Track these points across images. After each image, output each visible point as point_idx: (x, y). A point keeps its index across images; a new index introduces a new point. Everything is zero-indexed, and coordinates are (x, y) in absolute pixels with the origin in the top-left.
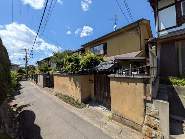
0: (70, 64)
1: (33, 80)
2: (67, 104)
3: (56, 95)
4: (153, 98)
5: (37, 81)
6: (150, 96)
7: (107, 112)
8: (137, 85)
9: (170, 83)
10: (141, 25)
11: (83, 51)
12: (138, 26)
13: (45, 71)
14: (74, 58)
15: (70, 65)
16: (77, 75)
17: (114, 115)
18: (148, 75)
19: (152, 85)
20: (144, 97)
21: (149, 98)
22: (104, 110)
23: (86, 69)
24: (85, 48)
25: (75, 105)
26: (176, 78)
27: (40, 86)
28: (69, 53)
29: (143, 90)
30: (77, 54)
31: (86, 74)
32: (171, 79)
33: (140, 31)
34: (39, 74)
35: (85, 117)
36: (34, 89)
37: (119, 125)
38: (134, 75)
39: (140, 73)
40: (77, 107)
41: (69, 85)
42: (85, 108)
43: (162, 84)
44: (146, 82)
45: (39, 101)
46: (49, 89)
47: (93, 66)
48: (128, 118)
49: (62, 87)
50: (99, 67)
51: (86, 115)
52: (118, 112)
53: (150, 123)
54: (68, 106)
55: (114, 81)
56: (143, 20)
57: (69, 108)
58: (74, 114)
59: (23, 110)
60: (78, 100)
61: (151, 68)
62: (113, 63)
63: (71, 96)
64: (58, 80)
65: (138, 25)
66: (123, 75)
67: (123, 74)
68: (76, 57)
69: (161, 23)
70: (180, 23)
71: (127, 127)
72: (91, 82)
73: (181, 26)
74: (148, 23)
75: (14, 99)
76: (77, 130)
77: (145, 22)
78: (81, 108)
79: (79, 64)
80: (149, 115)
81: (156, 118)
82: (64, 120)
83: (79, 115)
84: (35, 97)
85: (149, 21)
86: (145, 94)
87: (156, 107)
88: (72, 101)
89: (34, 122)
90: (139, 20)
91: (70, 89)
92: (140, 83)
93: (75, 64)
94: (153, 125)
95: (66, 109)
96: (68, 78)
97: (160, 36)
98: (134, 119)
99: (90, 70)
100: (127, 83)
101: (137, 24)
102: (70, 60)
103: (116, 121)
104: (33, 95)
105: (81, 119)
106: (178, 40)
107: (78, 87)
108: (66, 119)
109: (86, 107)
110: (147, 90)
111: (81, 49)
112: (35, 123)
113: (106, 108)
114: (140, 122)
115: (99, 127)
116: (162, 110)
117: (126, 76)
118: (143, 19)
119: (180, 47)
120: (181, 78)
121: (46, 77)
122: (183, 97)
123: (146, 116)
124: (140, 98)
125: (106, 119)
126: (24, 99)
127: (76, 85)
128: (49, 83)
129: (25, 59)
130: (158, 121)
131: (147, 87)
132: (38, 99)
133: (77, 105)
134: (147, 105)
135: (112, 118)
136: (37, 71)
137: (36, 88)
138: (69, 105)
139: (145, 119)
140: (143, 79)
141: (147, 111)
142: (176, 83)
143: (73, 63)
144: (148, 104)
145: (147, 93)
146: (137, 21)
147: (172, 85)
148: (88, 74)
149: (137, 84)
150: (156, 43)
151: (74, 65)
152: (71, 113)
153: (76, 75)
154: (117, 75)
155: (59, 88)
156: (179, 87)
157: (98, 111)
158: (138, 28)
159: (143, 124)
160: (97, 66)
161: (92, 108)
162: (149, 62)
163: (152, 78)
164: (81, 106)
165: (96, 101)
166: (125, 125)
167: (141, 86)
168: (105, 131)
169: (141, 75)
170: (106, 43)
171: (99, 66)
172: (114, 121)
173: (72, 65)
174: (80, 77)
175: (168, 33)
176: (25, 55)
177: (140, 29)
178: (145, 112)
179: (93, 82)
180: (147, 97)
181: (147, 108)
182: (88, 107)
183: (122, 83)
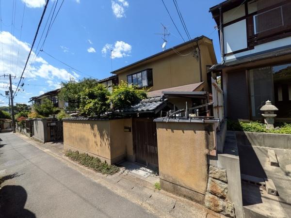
0: (91, 102)
1: (25, 130)
2: (86, 169)
4: (218, 152)
5: (31, 132)
6: (215, 149)
7: (153, 177)
8: (195, 133)
9: (240, 129)
10: (201, 44)
11: (115, 80)
12: (197, 46)
13: (47, 114)
14: (98, 91)
15: (91, 104)
16: (104, 119)
17: (164, 182)
18: (210, 119)
19: (217, 132)
20: (206, 151)
21: (214, 153)
22: (149, 174)
23: (118, 110)
24: (117, 76)
25: (100, 171)
26: (248, 121)
27: (38, 141)
28: (90, 83)
29: (205, 140)
30: (104, 85)
31: (119, 118)
32: (242, 122)
33: (199, 53)
34: (36, 120)
35: (117, 190)
36: (26, 146)
37: (172, 197)
38: (191, 118)
39: (199, 115)
40: (104, 174)
41: (91, 137)
42: (117, 174)
43: (230, 130)
44: (208, 128)
45: (35, 167)
46: (55, 144)
47: (129, 105)
48: (184, 185)
49: (78, 140)
50: (139, 107)
51: (120, 185)
52: (169, 177)
53: (214, 190)
54: (89, 172)
55: (163, 128)
56: (204, 38)
57: (90, 176)
58: (99, 186)
60: (106, 162)
61: (216, 107)
62: (160, 101)
63: (94, 156)
64: (72, 130)
66: (175, 119)
67: (175, 117)
68: (101, 90)
69: (228, 44)
70: (252, 45)
71: (182, 199)
72: (128, 130)
73: (253, 48)
74: (210, 42)
76: (103, 212)
77: (206, 41)
78: (112, 173)
79: (107, 102)
80: (214, 178)
81: (222, 181)
82: (81, 197)
83: (107, 186)
84: (28, 160)
85: (212, 40)
86: (207, 147)
87: (223, 165)
88: (97, 163)
89: (24, 205)
90: (198, 38)
91: (92, 143)
92: (199, 130)
93: (100, 103)
94: (220, 191)
95: (85, 178)
96: (89, 125)
97: (226, 62)
98: (193, 186)
99: (124, 111)
100: (181, 131)
101: (195, 44)
102: (92, 96)
103: (167, 190)
104: (24, 157)
105: (110, 193)
106: (249, 69)
107: (105, 140)
108: (84, 196)
109: (120, 172)
110: (211, 140)
111: (111, 77)
112: (26, 207)
113: (151, 171)
114: (201, 190)
115: (140, 203)
116: (230, 169)
117: (181, 121)
118: (203, 37)
119: (252, 79)
120: (254, 121)
121: (49, 124)
122: (257, 148)
123: (210, 179)
124: (201, 153)
125: (151, 189)
126: (6, 165)
127: (102, 136)
128: (54, 135)
129: (9, 94)
130: (225, 186)
131: (210, 137)
132: (33, 164)
133: (104, 171)
135: (161, 187)
136: (32, 115)
137: (30, 145)
138: (91, 170)
139: (209, 184)
140: (204, 124)
141: (210, 172)
142: (248, 129)
143: (96, 100)
144: (211, 162)
145: (210, 146)
146: (196, 38)
147: (243, 131)
148: (122, 118)
149: (196, 131)
150: (221, 71)
151: (98, 104)
152: (94, 184)
153: (102, 120)
154: (166, 120)
155: (73, 143)
156: (252, 134)
157: (138, 177)
158: (197, 49)
159: (206, 191)
160: (136, 106)
161: (129, 173)
162: (211, 98)
163: (217, 122)
164: (111, 171)
165: (136, 162)
166: (180, 195)
167: (201, 134)
168: (150, 209)
169: (200, 118)
170: (152, 69)
171: (139, 104)
172: (164, 191)
173: (95, 104)
174: (108, 123)
175: (237, 58)
176: (9, 85)
177: (200, 50)
178: (208, 173)
179: (130, 131)
180: (210, 150)
181: (210, 167)
182: (124, 171)
183: (174, 131)
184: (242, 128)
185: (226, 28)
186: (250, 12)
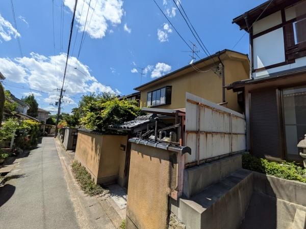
1: (61, 137)
2: (76, 183)
3: (73, 166)
6: (177, 189)
8: (161, 162)
10: (225, 59)
12: (220, 61)
13: (74, 124)
18: (176, 146)
21: (175, 196)
24: (140, 93)
25: (84, 188)
26: (280, 159)
27: (64, 147)
29: (168, 175)
31: (117, 135)
32: (265, 161)
33: (223, 69)
34: (67, 128)
35: (82, 215)
36: (53, 151)
40: (86, 193)
41: (90, 150)
42: (97, 196)
44: (173, 159)
45: (41, 172)
49: (83, 152)
51: (89, 212)
52: (133, 215)
54: (75, 188)
55: (136, 150)
56: (227, 52)
57: (71, 193)
58: (69, 205)
59: (7, 183)
60: (94, 180)
63: (88, 171)
65: (218, 59)
69: (258, 57)
72: (123, 148)
73: (294, 62)
75: (11, 163)
78: (92, 194)
82: (44, 213)
83: (76, 208)
84: (42, 164)
85: (247, 55)
86: (170, 184)
90: (219, 52)
92: (165, 159)
95: (67, 193)
96: (91, 138)
97: (255, 79)
100: (149, 157)
101: (216, 59)
104: (42, 161)
105: (72, 217)
107: (97, 155)
108: (47, 213)
109: (101, 195)
110: (173, 176)
111: (135, 93)
116: (190, 227)
117: (149, 144)
118: (226, 50)
120: (289, 161)
122: (284, 203)
124: (163, 191)
125: (115, 226)
126: (25, 165)
127: (96, 150)
129: (58, 104)
131: (173, 170)
132: (42, 168)
133: (87, 189)
134: (172, 210)
136: (65, 124)
137: (56, 150)
141: (170, 223)
142: (273, 171)
144: (173, 207)
145: (172, 184)
146: (217, 53)
147: (264, 173)
148: (119, 135)
149: (162, 160)
150: (243, 90)
153: (98, 134)
154: (138, 140)
155: (80, 154)
158: (220, 64)
160: (128, 122)
161: (109, 198)
164: (93, 191)
167: (166, 163)
170: (171, 87)
175: (270, 74)
176: (60, 97)
177: (223, 66)
178: (168, 223)
179: (124, 150)
180: (172, 190)
181: (171, 215)
182: (105, 195)
183: (144, 156)
184: (264, 168)
185: (256, 40)
186: (288, 19)
